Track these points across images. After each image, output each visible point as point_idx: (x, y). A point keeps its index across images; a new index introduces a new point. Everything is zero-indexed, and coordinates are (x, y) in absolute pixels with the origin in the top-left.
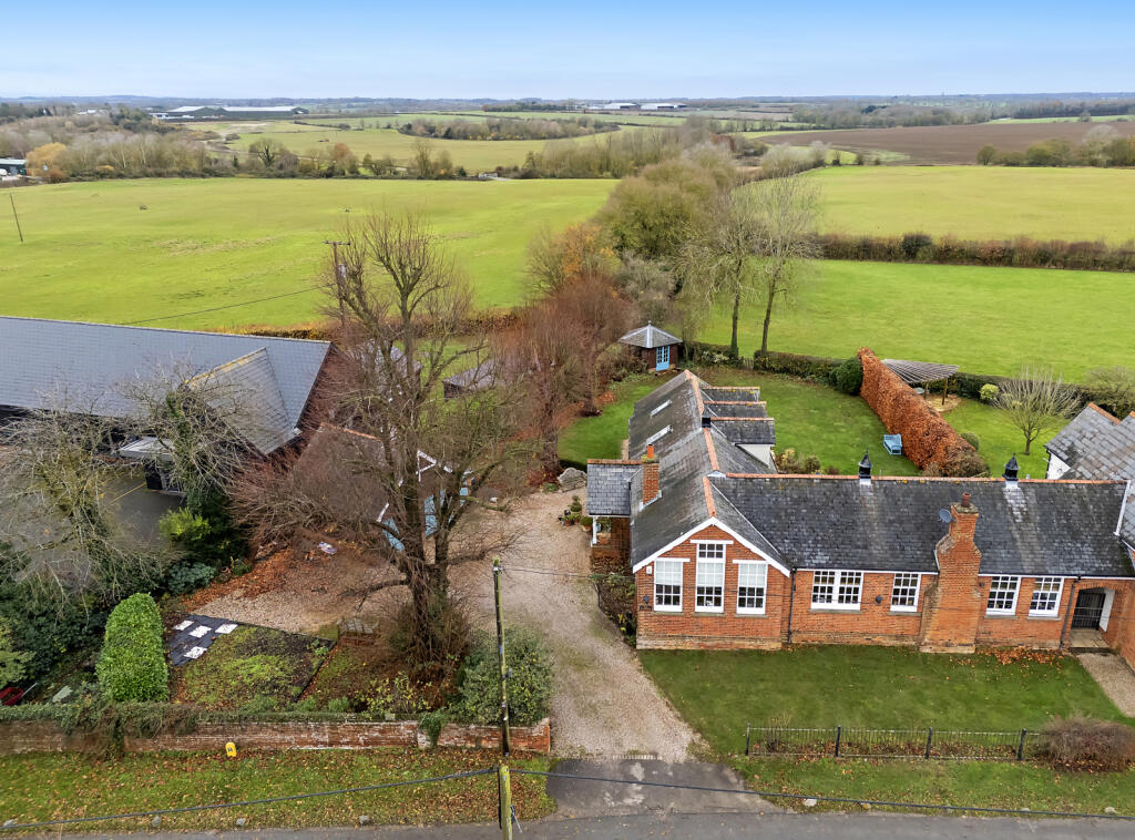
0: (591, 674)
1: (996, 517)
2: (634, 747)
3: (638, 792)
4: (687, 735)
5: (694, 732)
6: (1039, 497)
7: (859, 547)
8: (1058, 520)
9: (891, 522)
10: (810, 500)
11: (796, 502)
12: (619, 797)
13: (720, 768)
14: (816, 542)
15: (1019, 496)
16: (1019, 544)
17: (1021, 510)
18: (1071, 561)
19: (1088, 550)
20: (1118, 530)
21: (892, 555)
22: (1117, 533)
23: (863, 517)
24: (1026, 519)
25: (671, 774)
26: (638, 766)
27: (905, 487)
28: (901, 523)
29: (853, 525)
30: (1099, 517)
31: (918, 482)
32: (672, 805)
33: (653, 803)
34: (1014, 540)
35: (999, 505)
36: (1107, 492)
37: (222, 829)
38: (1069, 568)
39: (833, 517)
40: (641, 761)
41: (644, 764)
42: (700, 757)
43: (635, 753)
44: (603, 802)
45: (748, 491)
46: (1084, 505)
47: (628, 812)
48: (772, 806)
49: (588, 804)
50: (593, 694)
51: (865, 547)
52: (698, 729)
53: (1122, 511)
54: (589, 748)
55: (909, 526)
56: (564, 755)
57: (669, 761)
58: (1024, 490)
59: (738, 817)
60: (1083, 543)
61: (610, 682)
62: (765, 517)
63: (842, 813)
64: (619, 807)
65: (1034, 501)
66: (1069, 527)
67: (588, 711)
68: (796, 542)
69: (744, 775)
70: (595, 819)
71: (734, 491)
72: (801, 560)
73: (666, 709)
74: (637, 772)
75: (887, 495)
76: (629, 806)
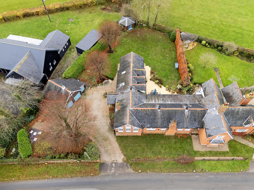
0: (107, 142)
1: (182, 117)
2: (113, 160)
3: (113, 170)
4: (122, 157)
5: (124, 156)
6: (191, 113)
7: (155, 123)
8: (193, 117)
9: (162, 118)
10: (148, 114)
11: (145, 114)
12: (110, 171)
13: (127, 164)
14: (148, 122)
15: (187, 112)
16: (185, 122)
17: (187, 115)
18: (193, 125)
19: (197, 123)
20: (203, 119)
21: (161, 125)
22: (203, 120)
23: (157, 117)
24: (187, 117)
25: (119, 165)
26: (114, 164)
27: (166, 111)
28: (164, 118)
29: (155, 119)
30: (201, 117)
31: (169, 110)
32: (119, 172)
33: (116, 172)
34: (184, 121)
35: (183, 114)
36: (204, 111)
37: (48, 179)
38: (192, 127)
39: (152, 117)
40: (114, 163)
41: (115, 163)
42: (124, 161)
43: (114, 161)
44: (108, 172)
45: (136, 112)
46: (199, 114)
47: (112, 173)
48: (134, 172)
49: (105, 172)
50: (107, 147)
51: (157, 123)
52: (125, 155)
53: (205, 115)
54: (106, 160)
55: (165, 119)
56: (102, 162)
57: (119, 163)
58: (189, 111)
59: (128, 174)
60: (196, 122)
61: (110, 144)
62: (139, 118)
63: (144, 173)
64: (110, 173)
65: (190, 114)
66: (195, 119)
67: (106, 151)
68: (144, 122)
69: (131, 165)
70: (106, 175)
71: (134, 112)
72: (145, 126)
73: (119, 151)
74: (114, 165)
75: (163, 113)
76: (112, 172)
